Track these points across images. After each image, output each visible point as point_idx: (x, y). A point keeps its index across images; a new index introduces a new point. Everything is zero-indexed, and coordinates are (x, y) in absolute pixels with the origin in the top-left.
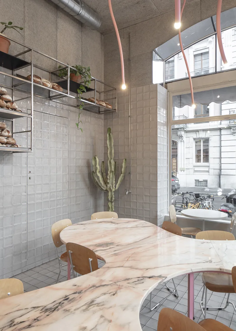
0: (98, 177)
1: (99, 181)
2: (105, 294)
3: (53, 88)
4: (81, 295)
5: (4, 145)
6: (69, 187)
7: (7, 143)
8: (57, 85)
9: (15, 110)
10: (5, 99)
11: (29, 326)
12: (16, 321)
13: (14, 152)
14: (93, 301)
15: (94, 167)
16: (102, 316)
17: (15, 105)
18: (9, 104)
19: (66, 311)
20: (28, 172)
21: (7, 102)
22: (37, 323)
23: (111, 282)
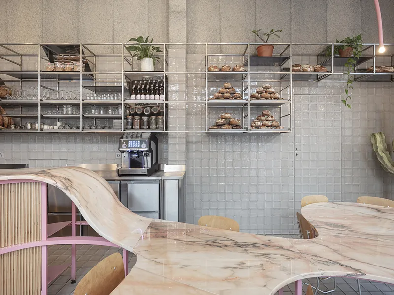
0: (381, 158)
1: (384, 162)
2: (282, 255)
3: (315, 71)
4: (266, 247)
5: (270, 128)
6: (343, 165)
7: (271, 126)
8: (319, 66)
9: (278, 99)
10: (269, 92)
11: (220, 247)
12: (218, 241)
13: (281, 133)
14: (268, 254)
15: (374, 146)
16: (262, 264)
17: (277, 95)
18: (272, 95)
19: (246, 250)
20: (295, 149)
21: (270, 94)
22: (225, 248)
23: (298, 251)
